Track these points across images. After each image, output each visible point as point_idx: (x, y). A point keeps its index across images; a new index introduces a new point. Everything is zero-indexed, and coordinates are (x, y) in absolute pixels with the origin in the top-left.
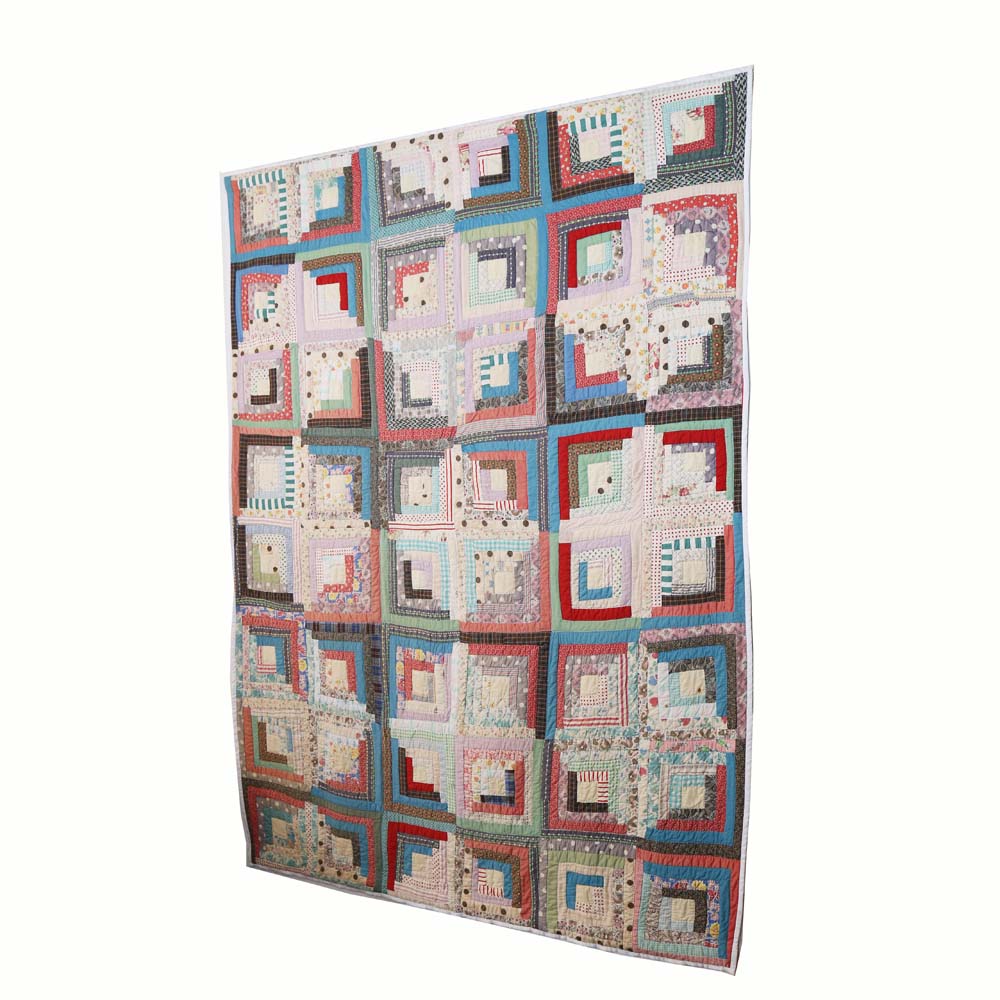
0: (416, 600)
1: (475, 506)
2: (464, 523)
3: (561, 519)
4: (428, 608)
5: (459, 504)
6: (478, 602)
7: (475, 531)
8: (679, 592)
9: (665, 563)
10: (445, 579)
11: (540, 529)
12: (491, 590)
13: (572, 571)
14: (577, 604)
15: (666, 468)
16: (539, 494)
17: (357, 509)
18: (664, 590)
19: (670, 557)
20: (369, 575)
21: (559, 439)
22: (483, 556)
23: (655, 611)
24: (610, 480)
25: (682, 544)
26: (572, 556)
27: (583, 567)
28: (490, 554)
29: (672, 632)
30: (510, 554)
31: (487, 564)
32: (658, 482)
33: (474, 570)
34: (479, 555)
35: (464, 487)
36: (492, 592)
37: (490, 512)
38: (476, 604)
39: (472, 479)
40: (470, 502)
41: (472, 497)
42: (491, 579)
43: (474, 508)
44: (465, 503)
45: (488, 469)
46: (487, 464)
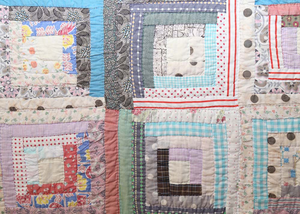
0: (175, 198)
1: (271, 76)
2: (254, 99)
4: (194, 206)
5: (247, 75)
6: (271, 196)
7: (270, 108)
10: (221, 170)
12: (291, 182)
17: (83, 83)
20: (102, 170)
22: (281, 139)
28: (291, 136)
31: (287, 150)
33: (265, 157)
34: (274, 139)
35: (256, 50)
36: (293, 184)
37: (294, 83)
38: (267, 199)
39: (268, 41)
40: (265, 71)
41: (266, 64)
42: (292, 168)
43: (269, 79)
44: (257, 72)
45: (294, 26)
46: (293, 20)
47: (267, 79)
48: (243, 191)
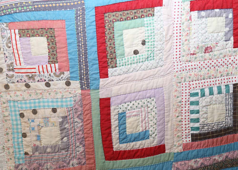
1: (16, 71)
2: (7, 87)
3: (100, 78)
6: (26, 154)
7: (18, 93)
8: (205, 130)
9: (193, 108)
11: (81, 87)
12: (38, 143)
13: (112, 121)
14: (117, 146)
15: (193, 31)
16: (79, 56)
18: (193, 129)
19: (197, 103)
21: (96, 8)
22: (28, 114)
23: (186, 147)
24: (144, 43)
25: (207, 91)
26: (112, 108)
27: (122, 117)
28: (35, 112)
29: (200, 161)
30: (54, 110)
31: (33, 121)
32: (186, 43)
33: (19, 127)
34: (23, 114)
35: (5, 54)
36: (39, 145)
37: (32, 75)
38: (24, 156)
39: (12, 47)
40: (11, 68)
41: (13, 63)
42: (37, 134)
43: (16, 73)
44: (7, 68)
45: (27, 37)
46: (26, 33)
47: (14, 73)
48: (8, 151)
